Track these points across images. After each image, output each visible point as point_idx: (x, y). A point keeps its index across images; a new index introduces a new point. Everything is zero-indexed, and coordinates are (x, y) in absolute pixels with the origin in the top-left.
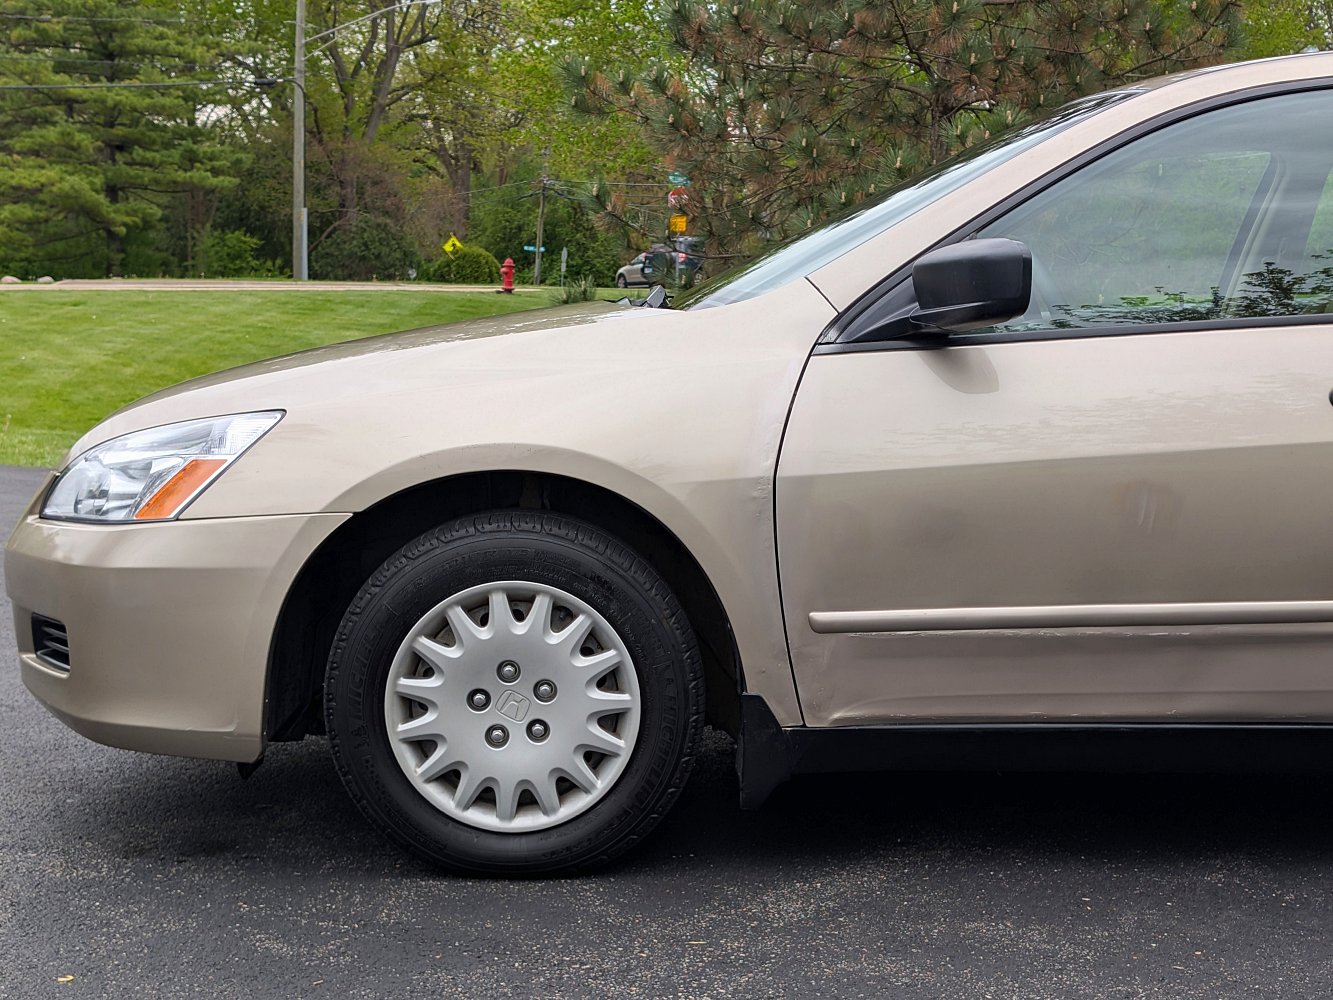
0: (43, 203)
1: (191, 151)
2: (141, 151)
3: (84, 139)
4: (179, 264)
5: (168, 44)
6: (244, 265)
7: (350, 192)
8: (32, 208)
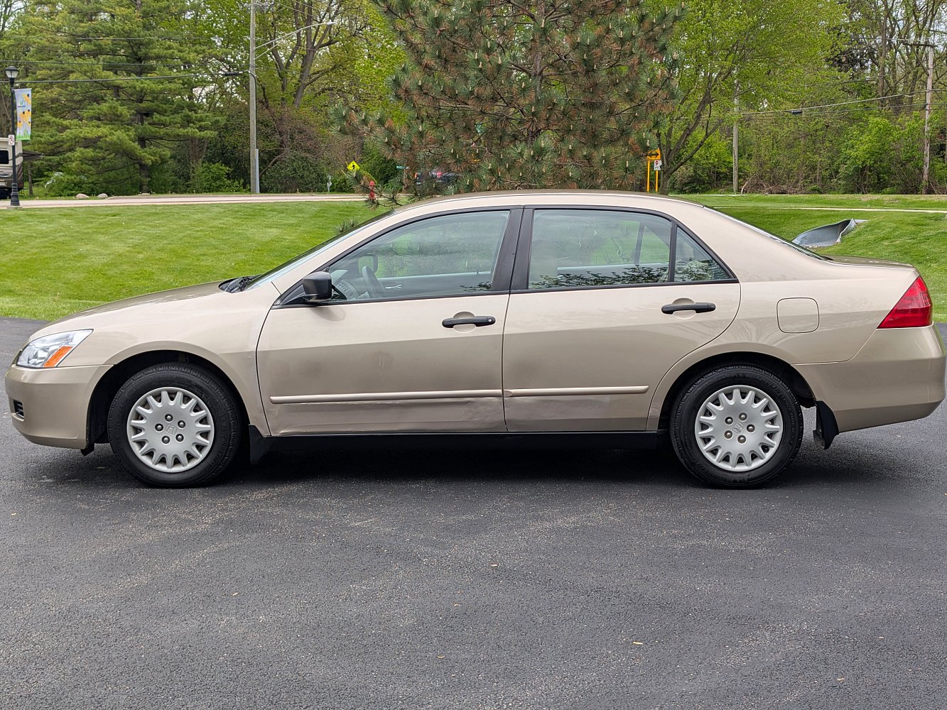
0: (101, 148)
1: (188, 116)
2: (158, 116)
3: (124, 111)
4: (183, 184)
5: (173, 52)
6: (222, 183)
7: (286, 138)
8: (94, 151)
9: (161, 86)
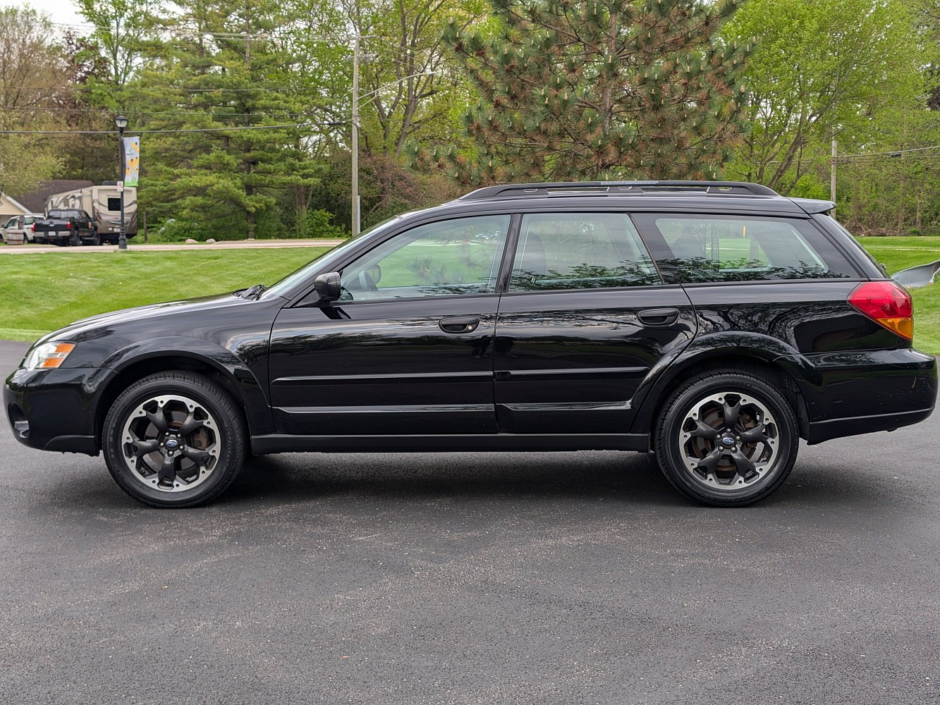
0: (209, 196)
3: (230, 159)
6: (325, 229)
8: (203, 199)
9: (267, 136)
